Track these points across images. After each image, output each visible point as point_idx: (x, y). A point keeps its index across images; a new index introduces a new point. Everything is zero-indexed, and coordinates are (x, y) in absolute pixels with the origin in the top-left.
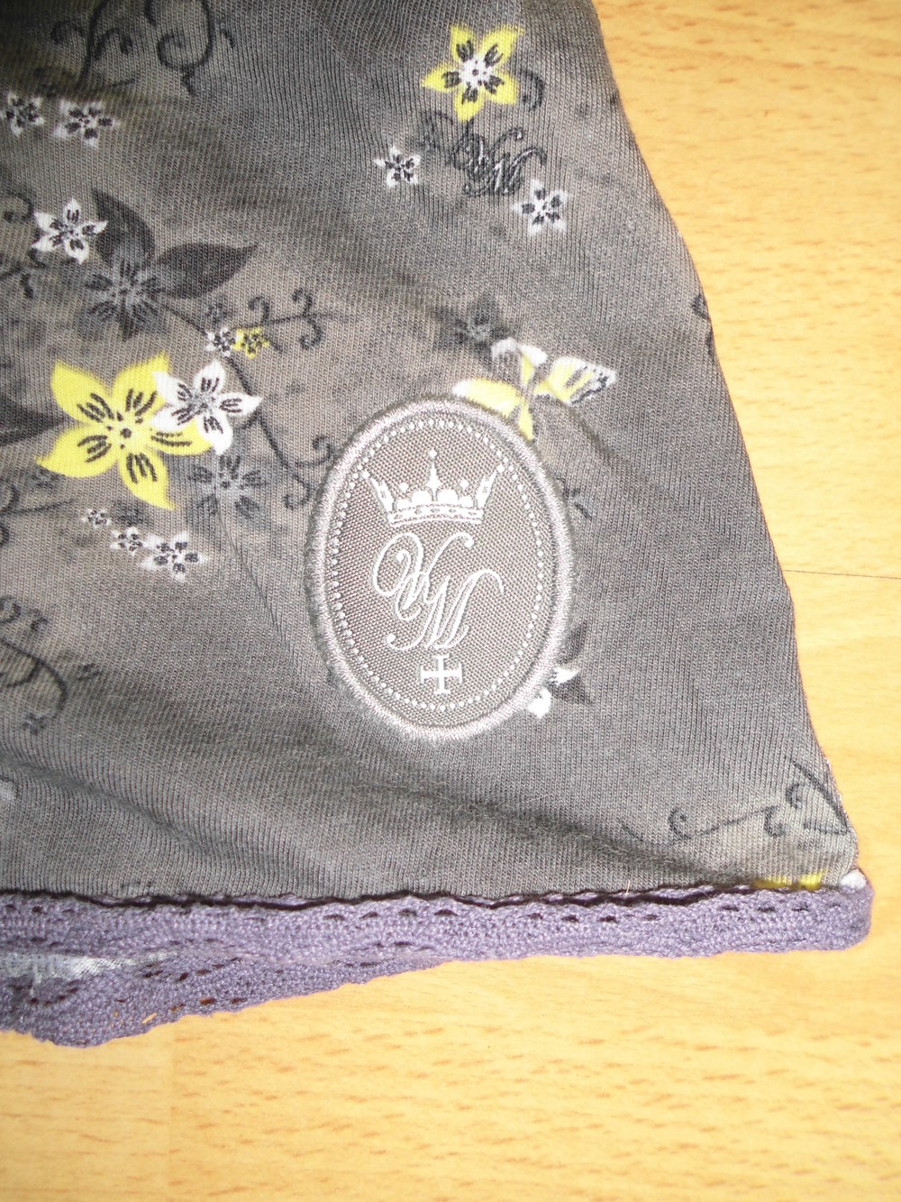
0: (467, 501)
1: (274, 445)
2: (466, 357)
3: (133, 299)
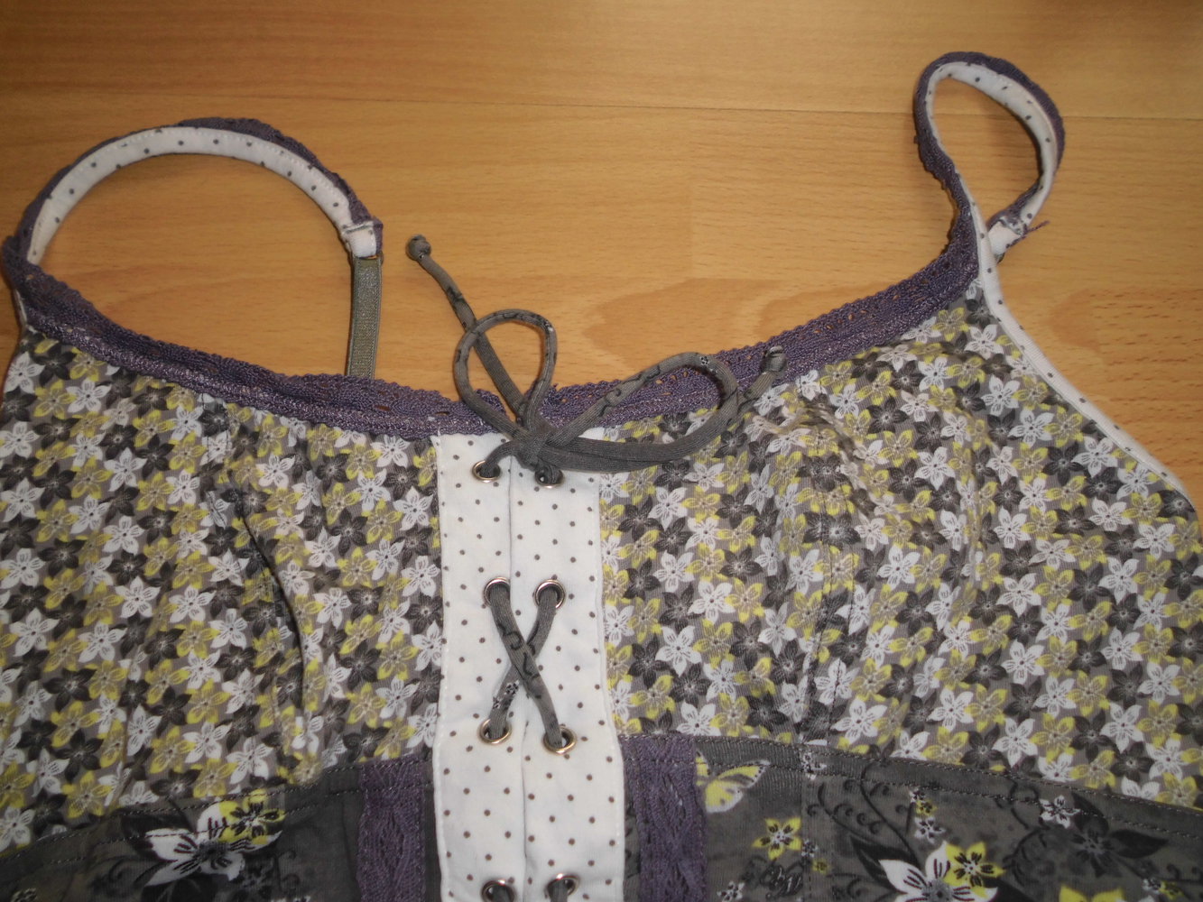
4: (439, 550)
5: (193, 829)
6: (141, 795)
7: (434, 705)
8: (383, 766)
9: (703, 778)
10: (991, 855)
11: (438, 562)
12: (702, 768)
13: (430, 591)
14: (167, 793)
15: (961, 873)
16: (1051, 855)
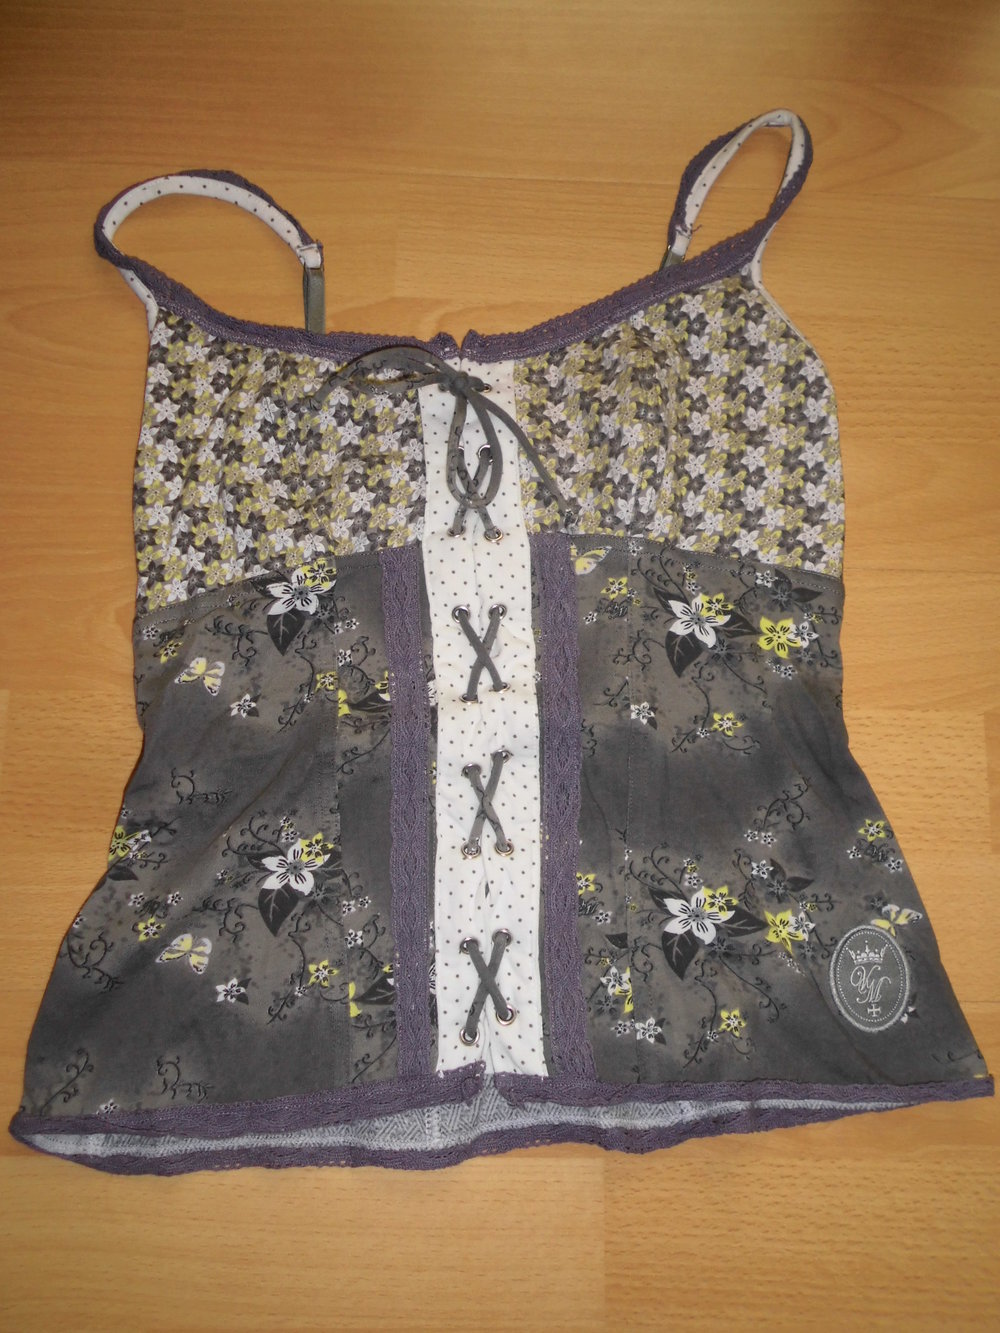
0: (877, 956)
1: (818, 938)
2: (874, 913)
3: (781, 891)
4: (422, 434)
5: (289, 581)
6: (258, 571)
7: (421, 518)
8: (394, 551)
9: (574, 557)
10: (727, 599)
11: (421, 441)
12: (574, 552)
13: (419, 459)
14: (273, 568)
15: (710, 609)
16: (758, 601)
